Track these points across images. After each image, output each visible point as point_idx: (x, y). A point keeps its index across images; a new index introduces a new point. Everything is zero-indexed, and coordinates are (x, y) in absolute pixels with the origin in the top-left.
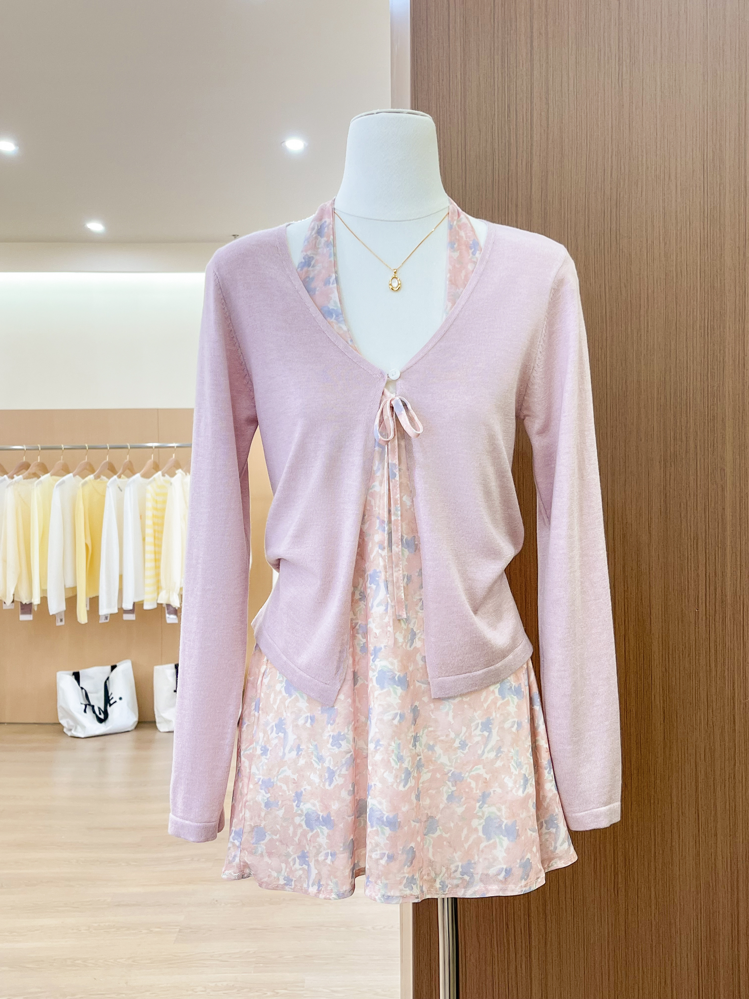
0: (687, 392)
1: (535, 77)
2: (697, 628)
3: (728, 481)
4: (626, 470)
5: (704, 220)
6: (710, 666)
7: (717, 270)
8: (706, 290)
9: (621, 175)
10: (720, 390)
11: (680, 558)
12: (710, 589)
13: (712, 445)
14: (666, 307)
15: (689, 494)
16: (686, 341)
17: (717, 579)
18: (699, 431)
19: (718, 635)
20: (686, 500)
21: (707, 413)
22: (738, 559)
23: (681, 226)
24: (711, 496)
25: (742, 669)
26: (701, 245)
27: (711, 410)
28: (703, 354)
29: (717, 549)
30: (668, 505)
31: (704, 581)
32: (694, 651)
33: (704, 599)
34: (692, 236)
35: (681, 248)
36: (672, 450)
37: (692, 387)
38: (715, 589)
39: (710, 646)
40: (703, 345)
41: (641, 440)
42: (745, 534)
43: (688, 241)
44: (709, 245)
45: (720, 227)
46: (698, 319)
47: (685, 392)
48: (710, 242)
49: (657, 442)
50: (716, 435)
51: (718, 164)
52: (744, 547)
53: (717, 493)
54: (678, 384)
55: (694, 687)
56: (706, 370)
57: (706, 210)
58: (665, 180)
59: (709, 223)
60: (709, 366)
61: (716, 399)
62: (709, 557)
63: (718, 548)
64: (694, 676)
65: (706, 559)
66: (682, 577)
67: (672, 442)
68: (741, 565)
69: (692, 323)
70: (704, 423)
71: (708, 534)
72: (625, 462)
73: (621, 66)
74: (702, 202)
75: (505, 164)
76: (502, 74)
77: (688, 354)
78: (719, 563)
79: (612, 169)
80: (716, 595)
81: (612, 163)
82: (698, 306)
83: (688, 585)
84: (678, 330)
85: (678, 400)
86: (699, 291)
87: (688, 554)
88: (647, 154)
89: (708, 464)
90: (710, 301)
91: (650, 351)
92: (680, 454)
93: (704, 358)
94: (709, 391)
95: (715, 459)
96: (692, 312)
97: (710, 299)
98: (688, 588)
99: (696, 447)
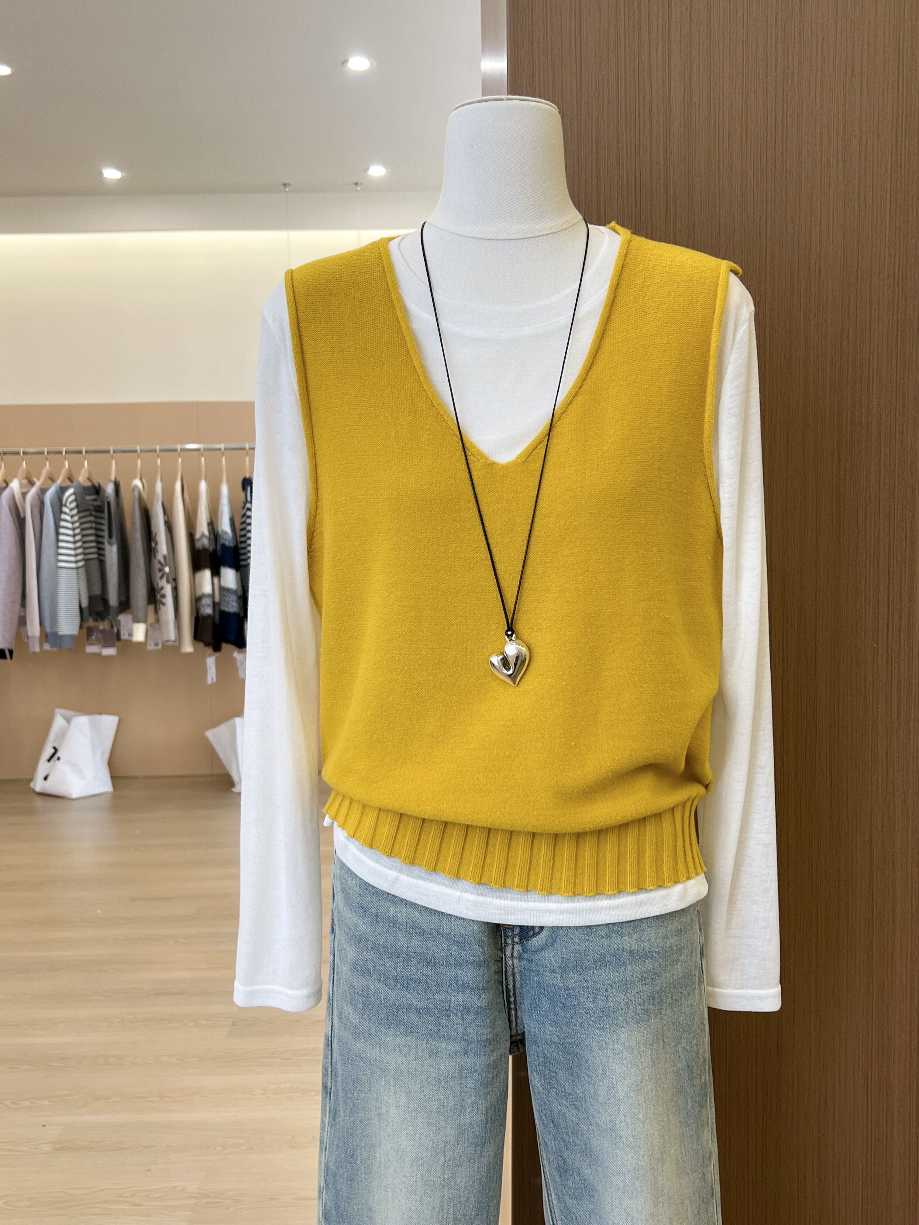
0: (869, 362)
2: (876, 668)
4: (788, 464)
5: (897, 130)
6: (891, 717)
9: (788, 69)
11: (856, 578)
12: (893, 618)
13: (901, 431)
14: (844, 249)
15: (870, 496)
16: (870, 294)
17: (903, 605)
18: (884, 413)
19: (903, 677)
20: (865, 503)
21: (894, 390)
23: (867, 138)
26: (893, 164)
27: (900, 385)
28: (892, 311)
29: (903, 568)
30: (842, 510)
31: (887, 608)
32: (871, 697)
33: (885, 631)
34: (881, 152)
35: (865, 169)
36: (848, 438)
37: (876, 356)
38: (900, 619)
40: (891, 299)
41: (808, 426)
43: (875, 160)
46: (886, 264)
48: (905, 161)
49: (830, 428)
50: (906, 419)
53: (906, 494)
54: (859, 352)
55: (870, 743)
58: (846, 73)
61: (907, 372)
62: (893, 577)
63: (905, 566)
64: (870, 729)
65: (889, 580)
66: (859, 604)
67: (849, 429)
69: (878, 271)
70: (891, 402)
71: (892, 547)
74: (895, 106)
75: (634, 55)
77: (872, 312)
78: (907, 585)
79: (776, 61)
80: (900, 624)
81: (776, 52)
82: (887, 248)
83: (865, 613)
84: (859, 279)
85: (858, 372)
86: (888, 227)
87: (866, 573)
88: (823, 40)
89: (895, 456)
90: (902, 240)
91: (823, 308)
92: (858, 444)
93: (893, 317)
94: (899, 360)
95: (904, 450)
96: (878, 254)
97: (902, 237)
98: (865, 618)
99: (879, 434)
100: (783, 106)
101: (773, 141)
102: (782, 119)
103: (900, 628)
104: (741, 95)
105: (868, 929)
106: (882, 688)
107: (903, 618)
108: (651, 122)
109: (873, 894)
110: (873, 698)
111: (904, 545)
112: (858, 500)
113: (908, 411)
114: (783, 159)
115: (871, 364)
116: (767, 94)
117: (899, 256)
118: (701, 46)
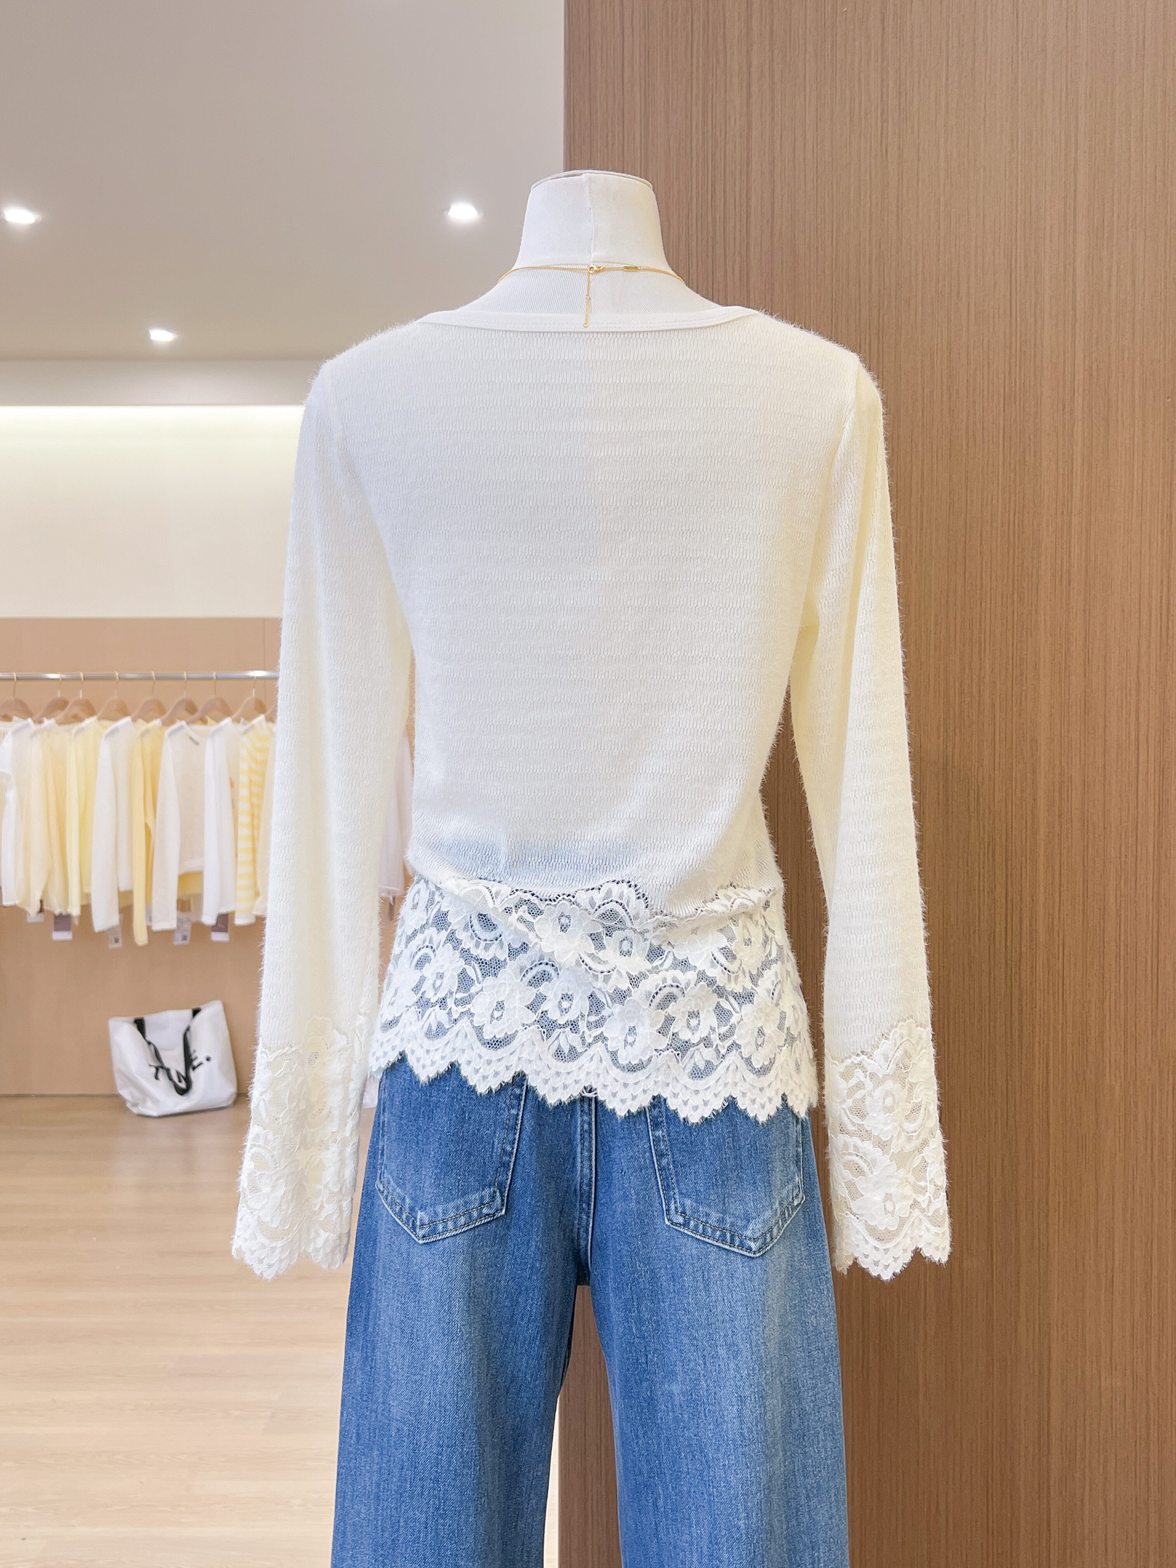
0: (980, 622)
1: (754, 140)
2: (992, 979)
3: (1042, 758)
5: (1010, 359)
6: (1011, 1038)
7: (1030, 436)
8: (1012, 468)
9: (884, 289)
10: (1031, 620)
11: (968, 873)
13: (1019, 702)
14: (950, 492)
15: (983, 777)
18: (998, 681)
20: (978, 785)
21: (1010, 655)
22: (1057, 876)
23: (975, 368)
24: (1016, 779)
27: (1017, 649)
28: (1006, 565)
29: (1024, 861)
30: (950, 793)
31: (1004, 909)
32: (987, 1013)
34: (993, 384)
35: (974, 402)
36: (957, 709)
37: (988, 616)
38: (1021, 921)
40: (1006, 550)
42: (1067, 837)
43: (986, 393)
45: (1035, 372)
46: (1000, 510)
50: (1024, 688)
53: (1026, 775)
54: (968, 611)
55: (987, 1069)
56: (1011, 589)
57: (1014, 344)
58: (951, 298)
59: (1018, 363)
60: (1016, 582)
61: (1025, 633)
62: (1011, 873)
63: (1026, 861)
64: (987, 1053)
65: (1007, 875)
66: (971, 903)
67: (957, 698)
68: (1060, 885)
69: (989, 518)
70: (1007, 669)
71: (1010, 837)
73: (885, 124)
74: (1008, 331)
75: (708, 275)
76: (703, 134)
77: (984, 564)
78: (1028, 882)
79: (870, 281)
80: (1021, 929)
81: (870, 271)
82: (1000, 493)
83: (979, 914)
84: (968, 527)
85: (968, 633)
86: (1001, 468)
87: (979, 867)
88: (924, 258)
89: (1012, 731)
90: (1018, 483)
93: (1008, 571)
94: (1015, 621)
95: (1023, 724)
96: (989, 500)
97: (1018, 480)
98: (979, 919)
99: (993, 706)
100: (879, 331)
103: (1021, 931)
104: (830, 318)
105: (987, 1294)
106: (1000, 1003)
107: (1025, 922)
109: (992, 1251)
110: (989, 1015)
111: (1024, 836)
113: (1026, 681)
115: (983, 625)
116: (860, 317)
117: (1015, 502)
118: (785, 264)
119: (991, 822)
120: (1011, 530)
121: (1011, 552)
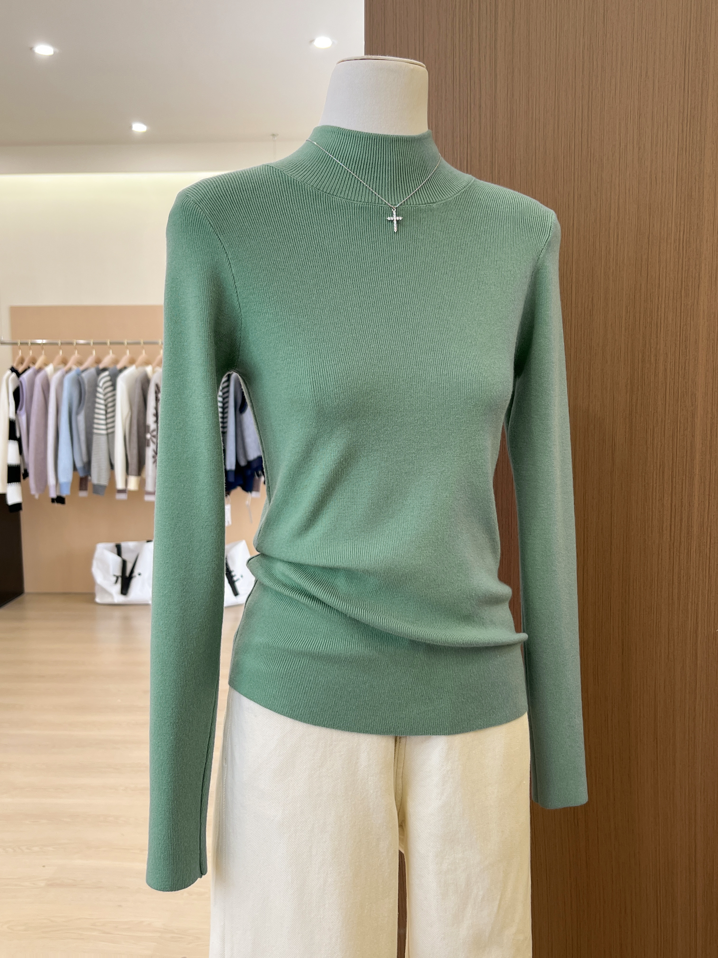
2: (660, 560)
3: (699, 407)
4: (589, 393)
5: (683, 120)
6: (672, 599)
7: (696, 177)
8: (683, 199)
9: (593, 71)
10: (694, 309)
11: (645, 486)
12: (675, 520)
13: (683, 367)
15: (657, 420)
16: (659, 256)
17: (683, 509)
18: (669, 353)
19: (682, 567)
20: (653, 426)
21: (678, 334)
22: (707, 489)
23: (658, 128)
24: (680, 422)
25: (706, 603)
27: (683, 330)
28: (677, 270)
29: (684, 478)
30: (634, 431)
31: (670, 511)
32: (656, 582)
34: (670, 139)
35: (656, 153)
36: (640, 372)
37: (663, 306)
38: (681, 520)
39: (673, 578)
40: (677, 260)
41: (607, 362)
42: (715, 462)
43: (665, 146)
44: (688, 149)
45: (701, 130)
46: (673, 231)
47: (656, 311)
48: (689, 147)
49: (624, 364)
50: (688, 358)
51: (701, 58)
52: (713, 476)
53: (687, 419)
55: (655, 620)
56: (680, 287)
57: (686, 111)
58: (641, 76)
59: (689, 123)
60: (683, 283)
61: (689, 319)
62: (675, 486)
63: (686, 478)
64: (655, 609)
65: (672, 488)
66: (646, 507)
67: (640, 365)
68: (709, 495)
69: (666, 236)
70: (676, 344)
71: (675, 462)
72: (589, 386)
74: (682, 100)
75: (467, 61)
77: (661, 270)
78: (687, 493)
79: (583, 65)
80: (681, 524)
82: (673, 218)
83: (652, 515)
84: (650, 243)
85: (648, 319)
86: (675, 201)
87: (653, 482)
88: (622, 47)
89: (678, 388)
90: (686, 212)
91: (620, 267)
92: (648, 378)
93: (678, 274)
94: (682, 310)
95: (686, 383)
97: (686, 209)
98: (652, 518)
99: (666, 370)
100: (589, 102)
101: (580, 130)
102: (588, 112)
103: (681, 527)
104: (554, 93)
105: (654, 770)
106: (665, 576)
107: (683, 520)
108: (480, 115)
109: (657, 741)
110: (657, 584)
111: (685, 460)
112: (647, 424)
113: (689, 352)
114: (588, 146)
115: (659, 313)
116: (575, 92)
117: (684, 225)
118: (522, 54)
119: (662, 452)
120: (681, 245)
121: (681, 260)
